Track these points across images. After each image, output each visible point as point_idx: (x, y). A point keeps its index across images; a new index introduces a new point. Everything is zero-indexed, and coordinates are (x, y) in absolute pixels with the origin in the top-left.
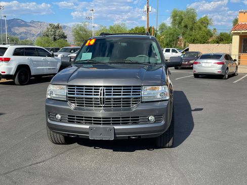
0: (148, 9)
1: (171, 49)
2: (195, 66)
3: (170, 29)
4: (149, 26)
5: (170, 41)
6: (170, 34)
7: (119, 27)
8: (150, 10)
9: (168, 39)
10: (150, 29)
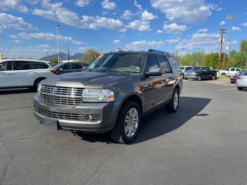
0: (222, 40)
1: (236, 69)
2: (238, 80)
3: (239, 54)
4: (222, 52)
5: (238, 63)
6: (238, 58)
7: (200, 53)
8: (223, 41)
9: (236, 62)
10: (222, 55)
